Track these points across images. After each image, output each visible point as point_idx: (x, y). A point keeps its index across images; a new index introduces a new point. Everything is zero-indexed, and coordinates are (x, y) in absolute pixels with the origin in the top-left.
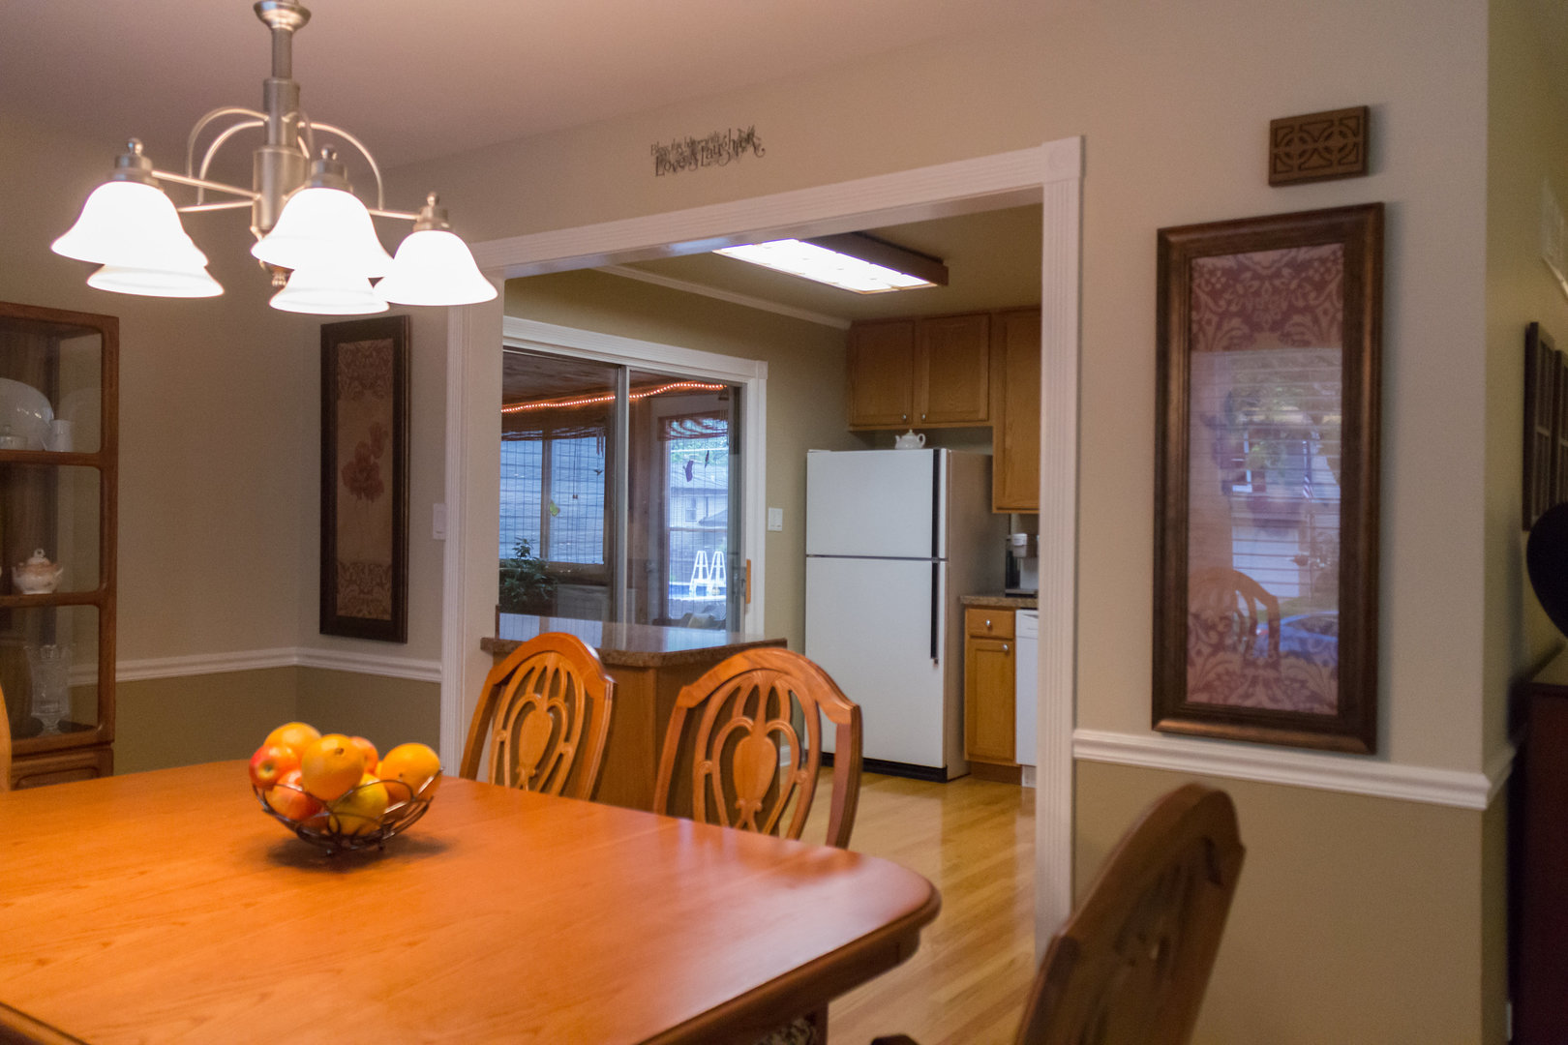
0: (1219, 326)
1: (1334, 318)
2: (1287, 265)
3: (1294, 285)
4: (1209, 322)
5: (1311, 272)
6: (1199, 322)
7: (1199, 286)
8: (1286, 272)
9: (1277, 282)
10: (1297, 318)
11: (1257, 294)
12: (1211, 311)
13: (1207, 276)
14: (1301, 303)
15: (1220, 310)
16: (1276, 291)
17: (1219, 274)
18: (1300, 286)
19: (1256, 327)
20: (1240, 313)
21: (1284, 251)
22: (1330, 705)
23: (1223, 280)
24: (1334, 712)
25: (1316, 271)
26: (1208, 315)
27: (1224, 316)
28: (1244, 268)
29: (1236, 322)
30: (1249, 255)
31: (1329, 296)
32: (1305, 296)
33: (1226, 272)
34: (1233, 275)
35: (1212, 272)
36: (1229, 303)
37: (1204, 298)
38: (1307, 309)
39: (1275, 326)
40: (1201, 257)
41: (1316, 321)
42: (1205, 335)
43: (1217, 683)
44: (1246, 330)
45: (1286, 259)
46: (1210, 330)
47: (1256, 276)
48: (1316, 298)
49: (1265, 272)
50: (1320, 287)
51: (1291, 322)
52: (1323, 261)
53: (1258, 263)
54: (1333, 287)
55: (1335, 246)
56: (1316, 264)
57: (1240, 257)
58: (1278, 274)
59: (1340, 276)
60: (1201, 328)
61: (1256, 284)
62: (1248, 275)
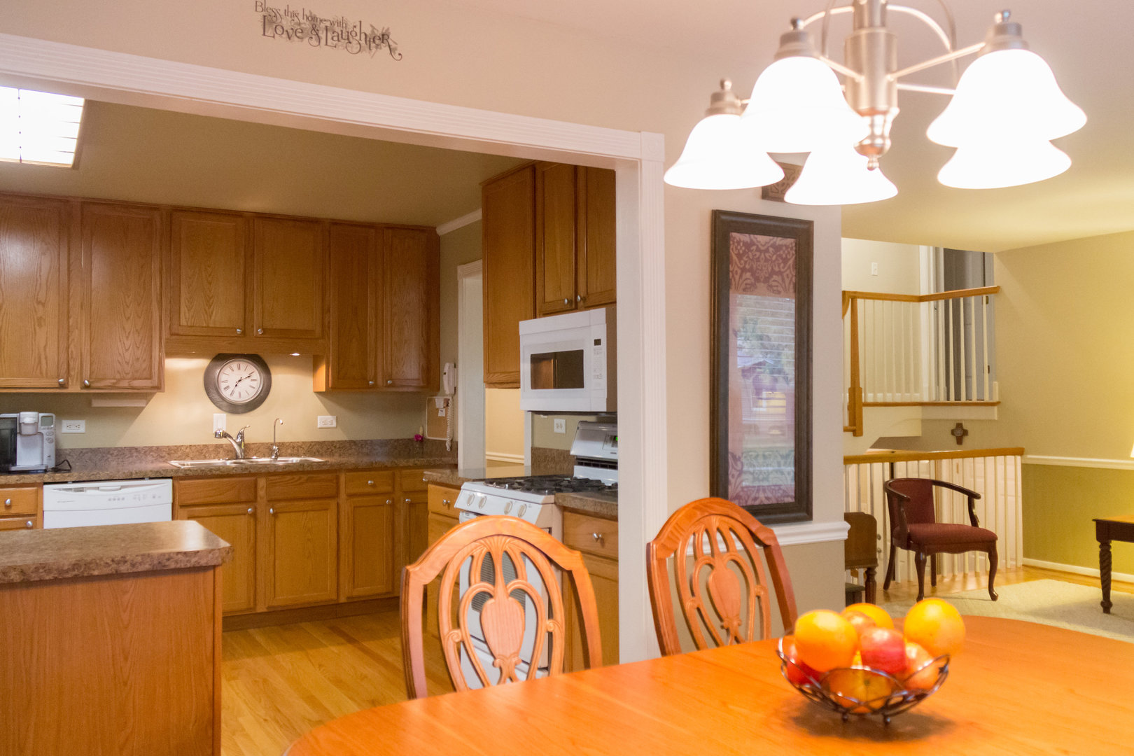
0: (741, 276)
1: (791, 280)
2: (771, 246)
3: (774, 258)
4: (737, 273)
5: (781, 252)
6: (732, 272)
7: (732, 249)
8: (771, 249)
9: (767, 255)
10: (775, 277)
11: (758, 260)
12: (739, 267)
13: (736, 244)
14: (777, 269)
15: (742, 266)
16: (766, 260)
17: (741, 244)
18: (776, 259)
19: (757, 279)
20: (751, 270)
21: (771, 238)
22: (791, 497)
23: (743, 248)
24: (793, 500)
25: (784, 252)
26: (736, 269)
27: (744, 270)
28: (752, 244)
29: (748, 275)
30: (756, 236)
31: (789, 268)
32: (779, 265)
33: (745, 244)
34: (748, 246)
35: (738, 242)
36: (746, 262)
37: (735, 258)
38: (780, 273)
39: (766, 280)
40: (734, 232)
41: (783, 280)
42: (735, 280)
43: (741, 494)
44: (753, 281)
45: (772, 242)
46: (737, 277)
47: (758, 250)
48: (784, 268)
49: (762, 248)
50: (785, 261)
51: (772, 279)
52: (787, 247)
53: (759, 242)
54: (791, 262)
55: (792, 240)
56: (784, 248)
57: (752, 236)
58: (767, 251)
59: (794, 257)
60: (733, 276)
61: (758, 254)
62: (754, 248)
